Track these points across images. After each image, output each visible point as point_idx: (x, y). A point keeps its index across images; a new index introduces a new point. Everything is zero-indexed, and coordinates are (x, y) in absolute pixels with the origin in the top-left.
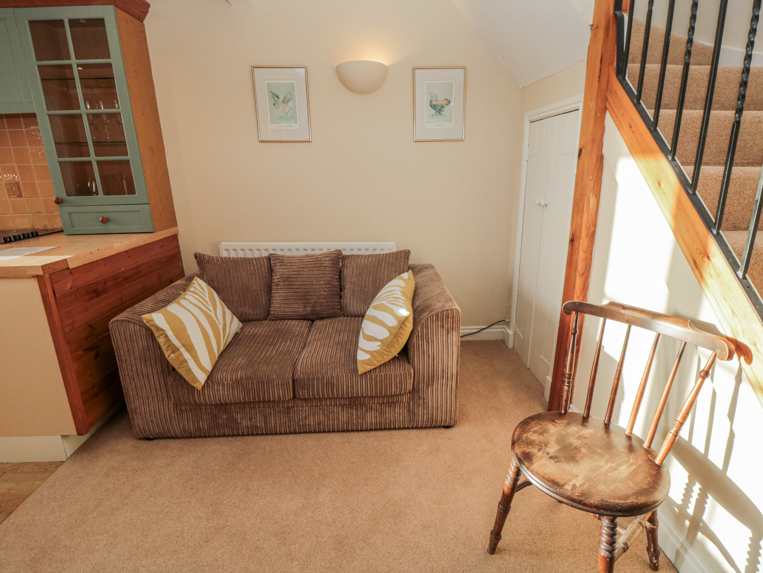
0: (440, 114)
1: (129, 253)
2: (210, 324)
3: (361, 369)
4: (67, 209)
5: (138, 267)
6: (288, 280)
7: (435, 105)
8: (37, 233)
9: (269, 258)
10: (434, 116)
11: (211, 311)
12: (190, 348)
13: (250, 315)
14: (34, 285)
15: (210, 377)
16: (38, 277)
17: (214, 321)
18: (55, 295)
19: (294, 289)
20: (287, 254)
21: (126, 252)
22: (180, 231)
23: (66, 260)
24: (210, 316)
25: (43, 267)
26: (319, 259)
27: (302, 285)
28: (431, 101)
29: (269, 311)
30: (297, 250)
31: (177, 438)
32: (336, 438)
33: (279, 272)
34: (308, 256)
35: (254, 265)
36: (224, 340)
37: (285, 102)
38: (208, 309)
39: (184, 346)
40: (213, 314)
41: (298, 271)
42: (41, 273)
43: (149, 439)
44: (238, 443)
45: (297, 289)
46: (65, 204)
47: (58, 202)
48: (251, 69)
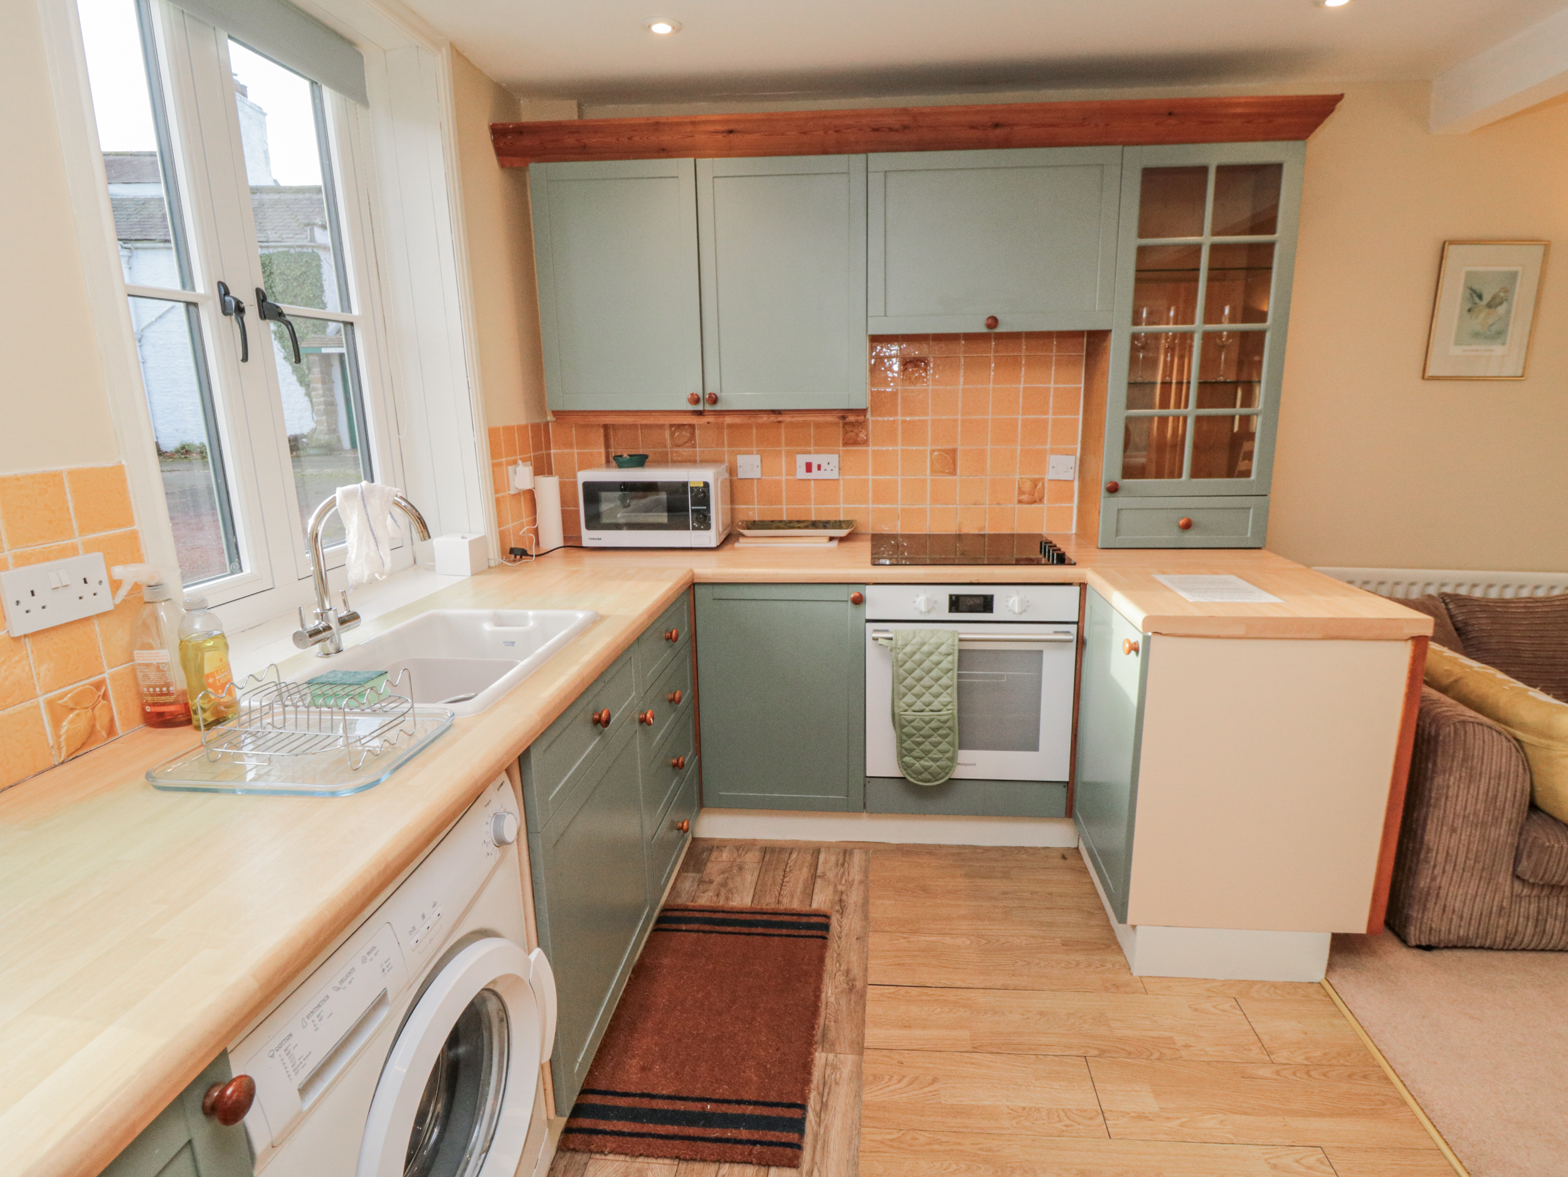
4: (1118, 502)
37: (1492, 305)
46: (1120, 494)
47: (1113, 489)
48: (1440, 246)
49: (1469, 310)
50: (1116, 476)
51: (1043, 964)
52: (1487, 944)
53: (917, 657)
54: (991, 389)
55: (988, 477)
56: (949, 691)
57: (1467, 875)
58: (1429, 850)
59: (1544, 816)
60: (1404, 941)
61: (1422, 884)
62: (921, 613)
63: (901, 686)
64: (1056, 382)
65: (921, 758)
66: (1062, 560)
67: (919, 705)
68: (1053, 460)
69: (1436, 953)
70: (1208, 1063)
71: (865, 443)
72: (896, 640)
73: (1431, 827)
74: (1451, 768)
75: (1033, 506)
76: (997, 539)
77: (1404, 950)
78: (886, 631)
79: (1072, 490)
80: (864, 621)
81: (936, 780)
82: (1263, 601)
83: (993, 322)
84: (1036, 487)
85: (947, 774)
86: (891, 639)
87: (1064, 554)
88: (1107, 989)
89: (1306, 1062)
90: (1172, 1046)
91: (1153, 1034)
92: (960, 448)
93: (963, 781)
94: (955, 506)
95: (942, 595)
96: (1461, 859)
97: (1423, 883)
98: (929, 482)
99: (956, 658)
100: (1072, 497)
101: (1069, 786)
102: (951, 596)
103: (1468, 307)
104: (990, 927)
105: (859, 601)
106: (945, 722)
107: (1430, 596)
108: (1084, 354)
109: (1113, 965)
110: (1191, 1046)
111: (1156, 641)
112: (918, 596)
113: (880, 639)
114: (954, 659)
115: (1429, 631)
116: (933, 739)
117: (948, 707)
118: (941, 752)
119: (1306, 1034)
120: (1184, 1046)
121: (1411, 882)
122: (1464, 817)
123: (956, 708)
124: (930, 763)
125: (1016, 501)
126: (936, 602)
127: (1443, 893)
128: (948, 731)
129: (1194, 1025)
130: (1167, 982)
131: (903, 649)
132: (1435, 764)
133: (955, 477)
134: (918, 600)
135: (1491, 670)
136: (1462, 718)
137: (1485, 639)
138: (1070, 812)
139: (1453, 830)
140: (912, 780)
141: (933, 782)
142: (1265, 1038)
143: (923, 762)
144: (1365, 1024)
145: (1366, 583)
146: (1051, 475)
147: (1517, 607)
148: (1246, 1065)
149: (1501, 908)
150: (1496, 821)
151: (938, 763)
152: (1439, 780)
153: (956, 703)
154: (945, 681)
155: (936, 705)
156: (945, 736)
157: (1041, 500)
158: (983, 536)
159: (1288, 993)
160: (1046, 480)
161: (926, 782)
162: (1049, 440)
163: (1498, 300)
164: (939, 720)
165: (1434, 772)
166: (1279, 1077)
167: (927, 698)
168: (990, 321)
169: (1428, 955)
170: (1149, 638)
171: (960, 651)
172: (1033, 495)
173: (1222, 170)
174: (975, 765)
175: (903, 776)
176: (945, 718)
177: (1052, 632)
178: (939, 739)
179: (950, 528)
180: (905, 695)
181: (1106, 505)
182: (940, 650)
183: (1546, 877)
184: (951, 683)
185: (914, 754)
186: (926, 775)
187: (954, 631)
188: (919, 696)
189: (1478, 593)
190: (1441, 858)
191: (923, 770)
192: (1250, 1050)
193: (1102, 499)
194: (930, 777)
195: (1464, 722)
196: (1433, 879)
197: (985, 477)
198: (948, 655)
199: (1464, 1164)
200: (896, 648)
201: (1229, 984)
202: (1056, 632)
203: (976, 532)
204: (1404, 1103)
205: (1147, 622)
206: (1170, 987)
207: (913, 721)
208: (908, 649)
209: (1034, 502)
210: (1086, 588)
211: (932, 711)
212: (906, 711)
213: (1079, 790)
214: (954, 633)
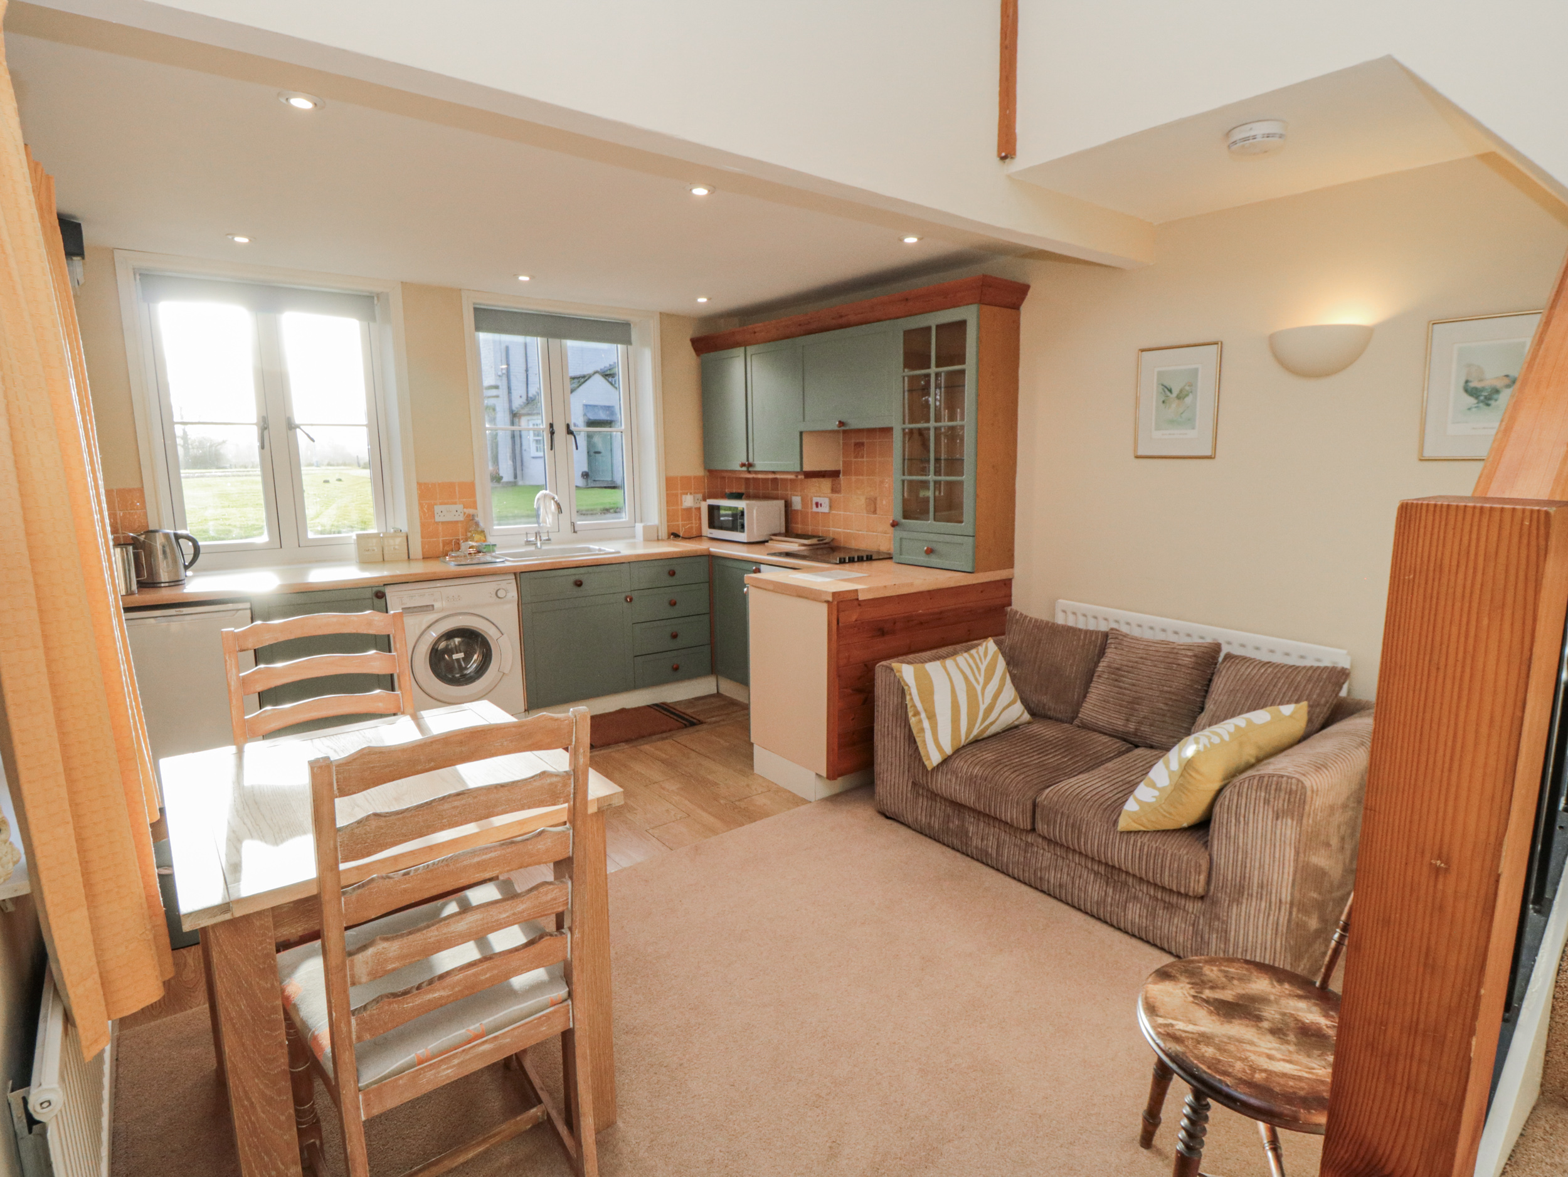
0: (1488, 405)
1: (931, 594)
2: (969, 698)
3: (1123, 824)
4: (900, 533)
5: (941, 613)
6: (1116, 672)
7: (1476, 389)
8: (871, 556)
9: (1106, 635)
10: (1474, 410)
11: (978, 682)
12: (932, 717)
13: (1049, 709)
14: (823, 609)
15: (946, 761)
16: (827, 602)
17: (976, 695)
18: (838, 623)
19: (1121, 688)
20: (1136, 632)
21: (929, 592)
22: (1016, 575)
23: (856, 591)
24: (974, 689)
25: (834, 594)
26: (1175, 651)
27: (1134, 685)
28: (1467, 382)
29: (1078, 712)
30: (1176, 633)
31: (909, 827)
32: (1078, 917)
33: (1112, 655)
34: (1162, 642)
35: (1079, 639)
36: (981, 725)
37: (1181, 397)
38: (976, 680)
39: (925, 711)
40: (979, 688)
41: (1136, 662)
42: (830, 599)
43: (887, 817)
44: (962, 862)
45: (1125, 689)
46: (900, 528)
48: (1137, 353)
49: (1164, 402)
50: (899, 516)
71: (840, 490)
103: (1162, 400)
163: (1185, 393)
168: (839, 424)
173: (938, 327)
181: (894, 535)
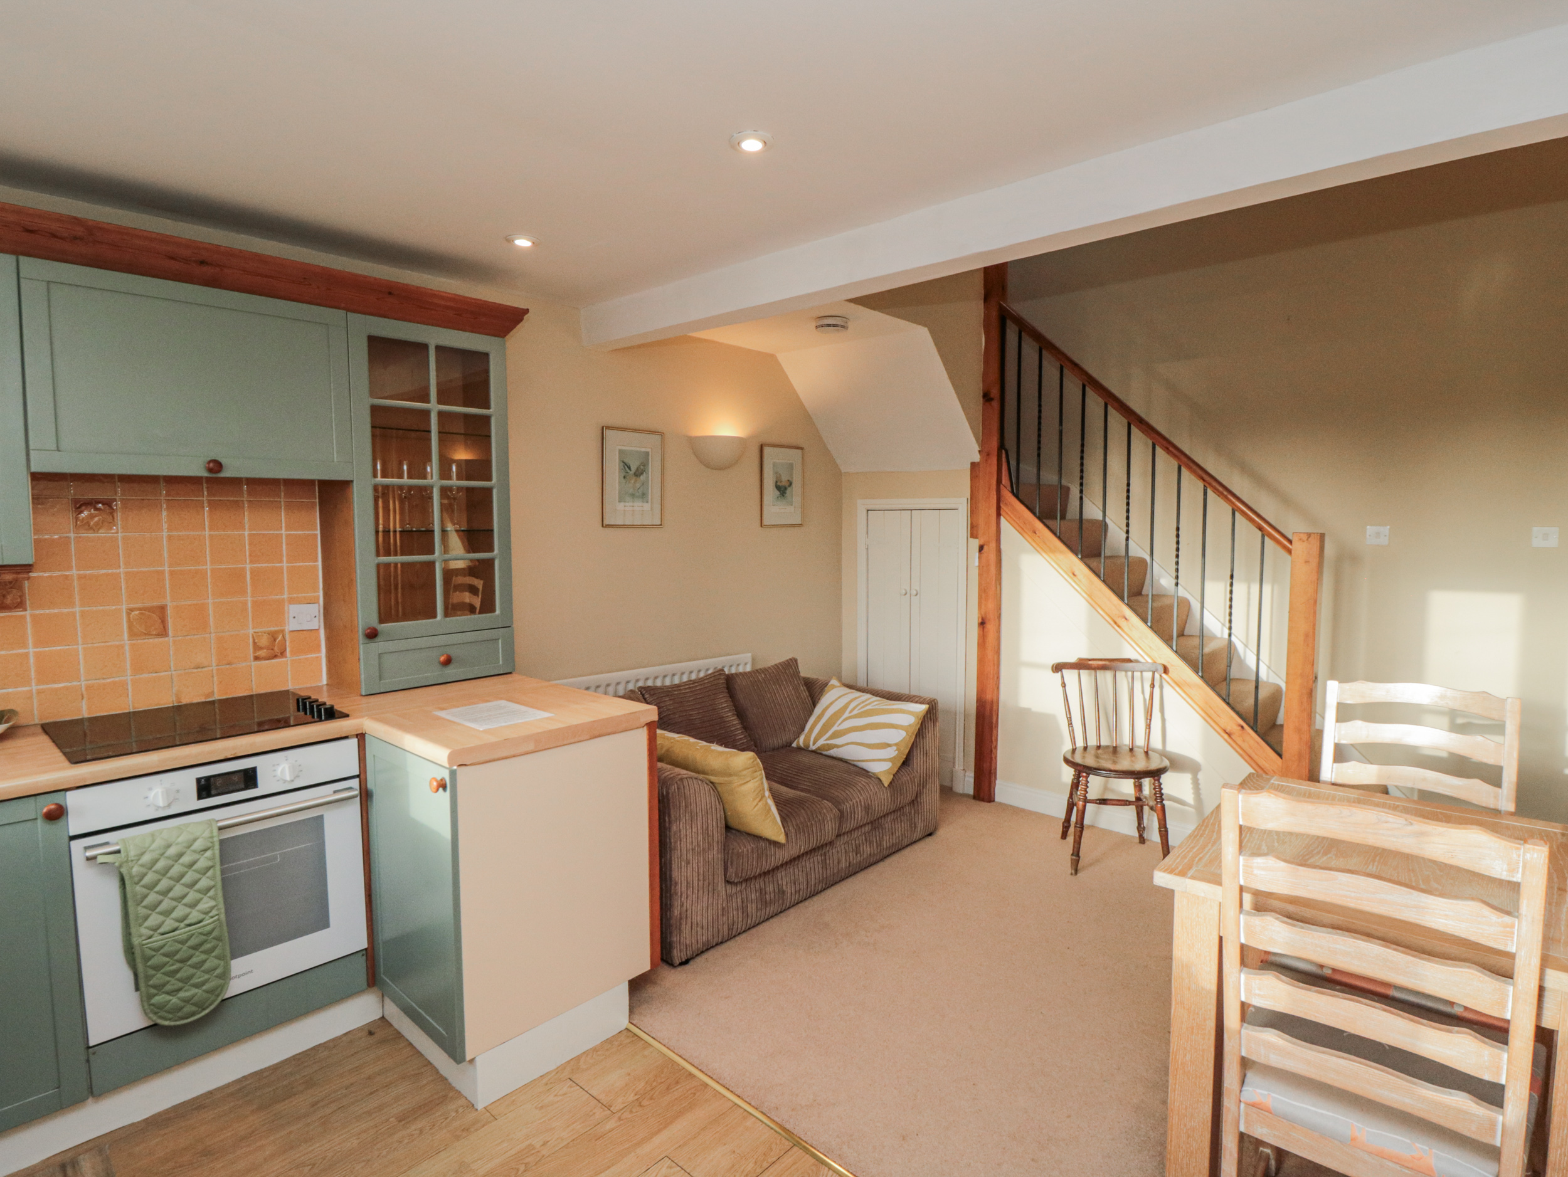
3: (886, 781)
4: (385, 645)
16: (648, 724)
28: (776, 482)
37: (637, 474)
46: (378, 639)
47: (372, 635)
48: (601, 428)
49: (624, 477)
50: (374, 621)
51: (385, 1152)
52: (720, 941)
53: (160, 865)
54: (207, 536)
55: (213, 635)
56: (211, 893)
57: (701, 892)
58: (676, 883)
59: (734, 832)
60: (671, 965)
61: (676, 914)
62: (158, 808)
63: (139, 908)
64: (288, 528)
65: (179, 990)
66: (331, 714)
67: (169, 924)
68: (293, 609)
69: (691, 963)
70: (566, 1146)
71: (20, 605)
72: (127, 852)
73: (674, 866)
74: (680, 816)
75: (273, 661)
76: (230, 705)
77: (673, 971)
78: (106, 844)
79: (318, 639)
80: (67, 839)
81: (204, 1009)
82: (539, 717)
83: (216, 466)
84: (275, 640)
85: (218, 996)
86: (118, 852)
87: (332, 707)
88: (458, 1138)
89: (637, 1097)
90: (533, 1152)
91: (513, 1152)
92: (169, 604)
93: (238, 997)
94: (170, 673)
95: (188, 781)
96: (696, 882)
97: (676, 912)
98: (127, 648)
99: (217, 852)
100: (319, 646)
101: (370, 954)
102: (198, 780)
103: (623, 475)
104: (311, 1149)
105: (57, 815)
106: (210, 933)
107: (631, 691)
108: (317, 500)
109: (457, 1111)
110: (548, 1142)
111: (462, 773)
112: (150, 789)
113: (99, 857)
114: (214, 854)
115: (655, 718)
116: (194, 960)
117: (211, 914)
118: (207, 972)
119: (629, 1074)
120: (543, 1145)
121: (668, 914)
122: (692, 850)
123: (223, 911)
124: (194, 991)
125: (252, 658)
126: (178, 791)
127: (689, 912)
128: (214, 942)
129: (544, 1121)
130: (509, 1100)
131: (138, 860)
132: (669, 816)
133: (167, 639)
134: (152, 795)
135: (686, 738)
136: (680, 777)
137: (672, 716)
138: (373, 980)
139: (688, 863)
140: (166, 1023)
141: (199, 1013)
142: (602, 1097)
143: (182, 994)
144: (665, 1042)
145: (598, 687)
146: (292, 625)
147: (686, 689)
148: (595, 1129)
149: (723, 909)
150: (710, 846)
151: (204, 988)
152: (674, 828)
153: (222, 905)
154: (204, 883)
155: (195, 915)
156: (208, 952)
157: (283, 654)
158: (213, 703)
159: (607, 1050)
160: (287, 631)
161: (187, 1018)
162: (286, 589)
163: (640, 471)
164: (201, 934)
165: (670, 822)
166: (622, 1122)
167: (180, 911)
168: (211, 465)
169: (687, 967)
170: (455, 770)
171: (222, 842)
172: (273, 648)
173: (440, 349)
174: (251, 972)
175: (151, 1023)
176: (208, 928)
177: (332, 793)
178: (203, 957)
179: (166, 700)
180: (146, 918)
181: (366, 652)
182: (193, 848)
183: (743, 875)
184: (212, 883)
185: (168, 987)
186: (189, 1008)
187: (209, 820)
188: (167, 913)
189: (659, 683)
190: (684, 889)
191: (182, 1004)
192: (594, 1113)
193: (361, 647)
194: (194, 1008)
195: (681, 779)
196: (682, 905)
197: (207, 635)
198: (205, 850)
199: (753, 1104)
200: (127, 861)
201: (561, 1069)
202: (335, 792)
203: (203, 700)
204: (706, 1085)
205: (451, 758)
206: (514, 1101)
207: (162, 947)
208: (146, 858)
209: (275, 656)
210: (364, 739)
211: (190, 925)
212: (150, 937)
213: (381, 952)
214: (210, 823)
